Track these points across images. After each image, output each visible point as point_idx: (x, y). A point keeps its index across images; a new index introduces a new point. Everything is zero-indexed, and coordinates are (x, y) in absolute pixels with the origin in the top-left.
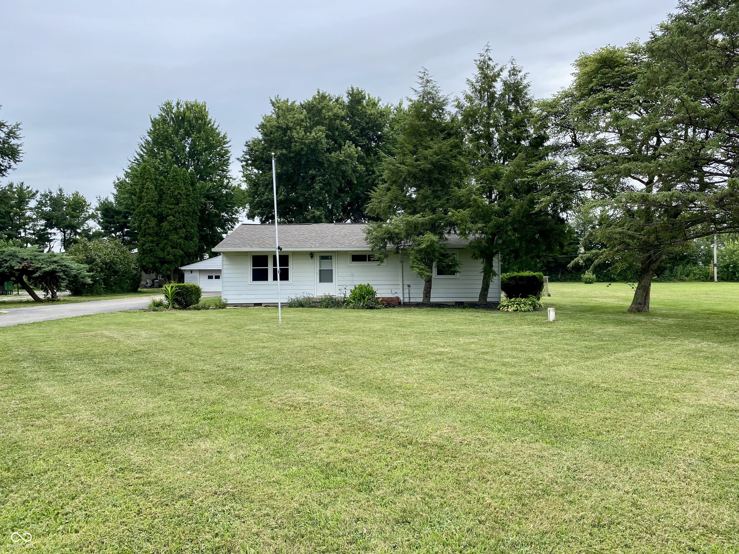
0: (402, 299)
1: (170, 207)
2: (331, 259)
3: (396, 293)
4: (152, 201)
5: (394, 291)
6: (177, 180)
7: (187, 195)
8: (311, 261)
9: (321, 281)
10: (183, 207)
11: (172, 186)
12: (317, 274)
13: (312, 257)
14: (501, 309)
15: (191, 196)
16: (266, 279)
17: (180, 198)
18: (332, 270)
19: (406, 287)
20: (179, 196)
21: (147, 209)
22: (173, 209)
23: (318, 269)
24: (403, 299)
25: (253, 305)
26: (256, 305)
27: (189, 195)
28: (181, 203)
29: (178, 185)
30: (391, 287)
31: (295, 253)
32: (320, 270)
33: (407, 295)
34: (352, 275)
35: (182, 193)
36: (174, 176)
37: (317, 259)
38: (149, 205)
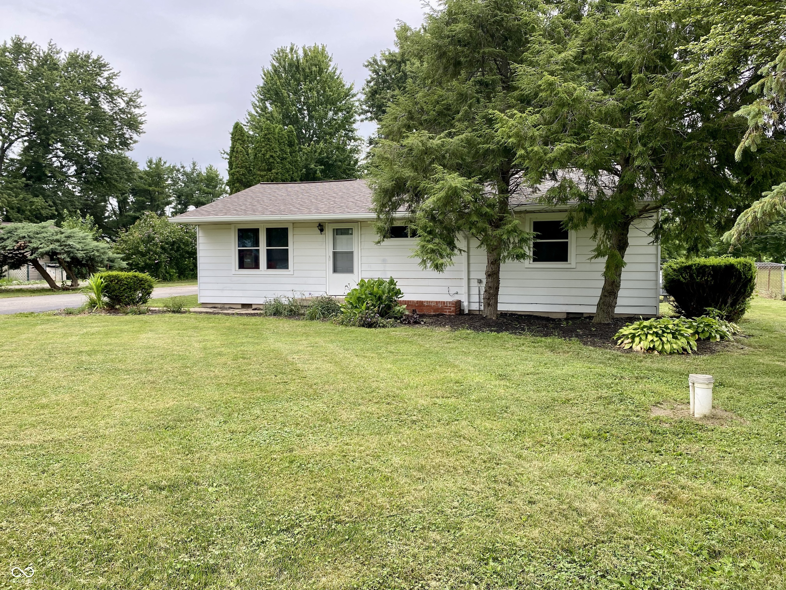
0: (466, 304)
1: (262, 173)
2: (352, 234)
3: (457, 293)
4: (242, 167)
5: (453, 291)
6: (269, 139)
7: (283, 159)
8: (320, 237)
9: (335, 271)
10: (277, 174)
11: (264, 147)
12: (329, 260)
13: (322, 231)
14: (619, 342)
15: (288, 160)
16: (257, 266)
17: (273, 163)
18: (352, 253)
19: (474, 283)
20: (271, 160)
21: (235, 177)
22: (265, 176)
23: (331, 250)
24: (469, 305)
25: (240, 307)
26: (244, 306)
27: (286, 159)
28: (274, 169)
29: (271, 146)
30: (448, 283)
31: (295, 224)
32: (334, 253)
33: (475, 298)
34: (384, 262)
35: (274, 155)
36: (266, 135)
37: (329, 233)
38: (238, 172)
